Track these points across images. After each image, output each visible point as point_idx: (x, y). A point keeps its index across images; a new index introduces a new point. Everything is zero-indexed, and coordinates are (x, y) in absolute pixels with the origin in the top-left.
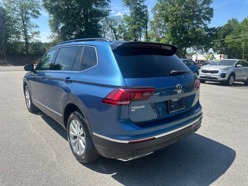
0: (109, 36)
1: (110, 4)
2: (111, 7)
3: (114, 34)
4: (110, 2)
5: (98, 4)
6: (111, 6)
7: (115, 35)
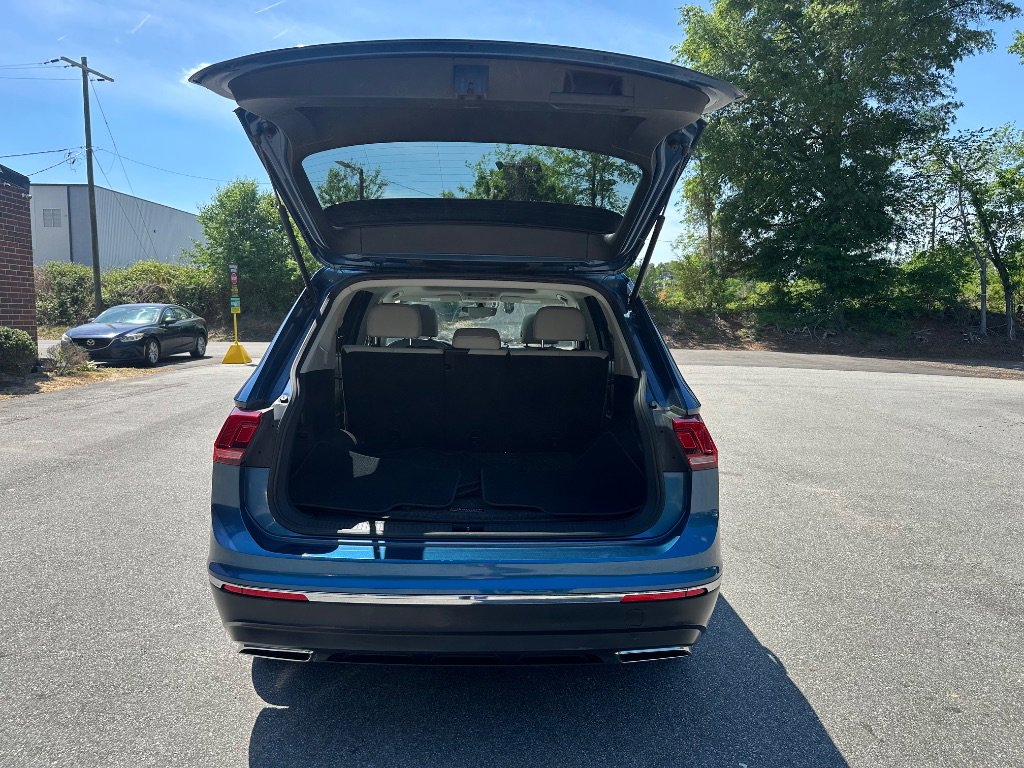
0: (945, 219)
1: (951, 78)
2: (954, 89)
3: (971, 209)
4: (953, 70)
5: (894, 88)
6: (953, 86)
7: (980, 215)
